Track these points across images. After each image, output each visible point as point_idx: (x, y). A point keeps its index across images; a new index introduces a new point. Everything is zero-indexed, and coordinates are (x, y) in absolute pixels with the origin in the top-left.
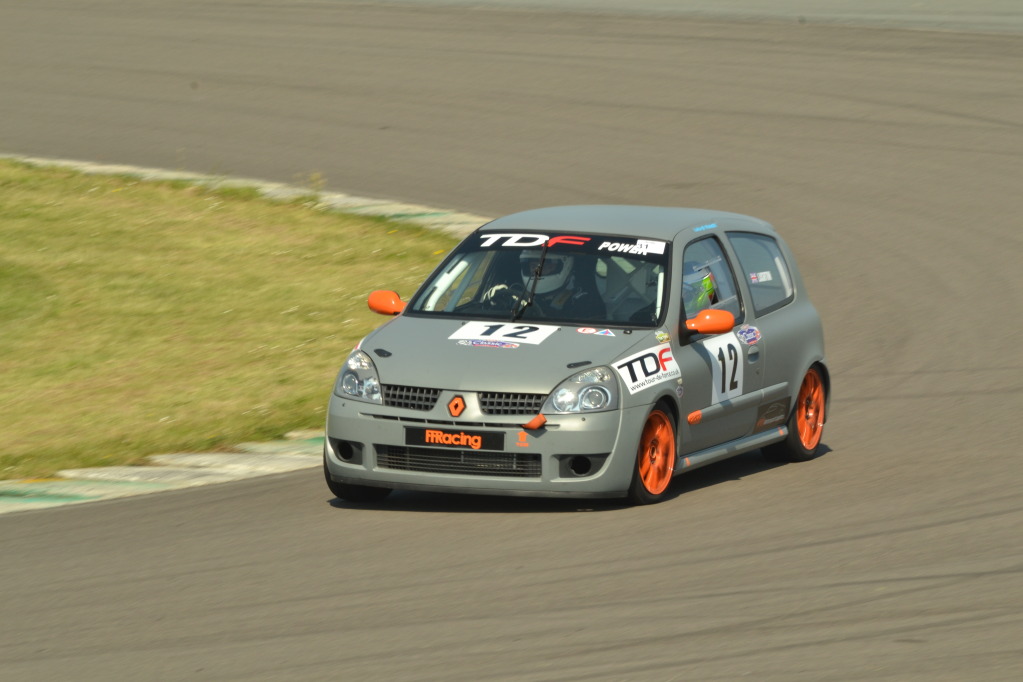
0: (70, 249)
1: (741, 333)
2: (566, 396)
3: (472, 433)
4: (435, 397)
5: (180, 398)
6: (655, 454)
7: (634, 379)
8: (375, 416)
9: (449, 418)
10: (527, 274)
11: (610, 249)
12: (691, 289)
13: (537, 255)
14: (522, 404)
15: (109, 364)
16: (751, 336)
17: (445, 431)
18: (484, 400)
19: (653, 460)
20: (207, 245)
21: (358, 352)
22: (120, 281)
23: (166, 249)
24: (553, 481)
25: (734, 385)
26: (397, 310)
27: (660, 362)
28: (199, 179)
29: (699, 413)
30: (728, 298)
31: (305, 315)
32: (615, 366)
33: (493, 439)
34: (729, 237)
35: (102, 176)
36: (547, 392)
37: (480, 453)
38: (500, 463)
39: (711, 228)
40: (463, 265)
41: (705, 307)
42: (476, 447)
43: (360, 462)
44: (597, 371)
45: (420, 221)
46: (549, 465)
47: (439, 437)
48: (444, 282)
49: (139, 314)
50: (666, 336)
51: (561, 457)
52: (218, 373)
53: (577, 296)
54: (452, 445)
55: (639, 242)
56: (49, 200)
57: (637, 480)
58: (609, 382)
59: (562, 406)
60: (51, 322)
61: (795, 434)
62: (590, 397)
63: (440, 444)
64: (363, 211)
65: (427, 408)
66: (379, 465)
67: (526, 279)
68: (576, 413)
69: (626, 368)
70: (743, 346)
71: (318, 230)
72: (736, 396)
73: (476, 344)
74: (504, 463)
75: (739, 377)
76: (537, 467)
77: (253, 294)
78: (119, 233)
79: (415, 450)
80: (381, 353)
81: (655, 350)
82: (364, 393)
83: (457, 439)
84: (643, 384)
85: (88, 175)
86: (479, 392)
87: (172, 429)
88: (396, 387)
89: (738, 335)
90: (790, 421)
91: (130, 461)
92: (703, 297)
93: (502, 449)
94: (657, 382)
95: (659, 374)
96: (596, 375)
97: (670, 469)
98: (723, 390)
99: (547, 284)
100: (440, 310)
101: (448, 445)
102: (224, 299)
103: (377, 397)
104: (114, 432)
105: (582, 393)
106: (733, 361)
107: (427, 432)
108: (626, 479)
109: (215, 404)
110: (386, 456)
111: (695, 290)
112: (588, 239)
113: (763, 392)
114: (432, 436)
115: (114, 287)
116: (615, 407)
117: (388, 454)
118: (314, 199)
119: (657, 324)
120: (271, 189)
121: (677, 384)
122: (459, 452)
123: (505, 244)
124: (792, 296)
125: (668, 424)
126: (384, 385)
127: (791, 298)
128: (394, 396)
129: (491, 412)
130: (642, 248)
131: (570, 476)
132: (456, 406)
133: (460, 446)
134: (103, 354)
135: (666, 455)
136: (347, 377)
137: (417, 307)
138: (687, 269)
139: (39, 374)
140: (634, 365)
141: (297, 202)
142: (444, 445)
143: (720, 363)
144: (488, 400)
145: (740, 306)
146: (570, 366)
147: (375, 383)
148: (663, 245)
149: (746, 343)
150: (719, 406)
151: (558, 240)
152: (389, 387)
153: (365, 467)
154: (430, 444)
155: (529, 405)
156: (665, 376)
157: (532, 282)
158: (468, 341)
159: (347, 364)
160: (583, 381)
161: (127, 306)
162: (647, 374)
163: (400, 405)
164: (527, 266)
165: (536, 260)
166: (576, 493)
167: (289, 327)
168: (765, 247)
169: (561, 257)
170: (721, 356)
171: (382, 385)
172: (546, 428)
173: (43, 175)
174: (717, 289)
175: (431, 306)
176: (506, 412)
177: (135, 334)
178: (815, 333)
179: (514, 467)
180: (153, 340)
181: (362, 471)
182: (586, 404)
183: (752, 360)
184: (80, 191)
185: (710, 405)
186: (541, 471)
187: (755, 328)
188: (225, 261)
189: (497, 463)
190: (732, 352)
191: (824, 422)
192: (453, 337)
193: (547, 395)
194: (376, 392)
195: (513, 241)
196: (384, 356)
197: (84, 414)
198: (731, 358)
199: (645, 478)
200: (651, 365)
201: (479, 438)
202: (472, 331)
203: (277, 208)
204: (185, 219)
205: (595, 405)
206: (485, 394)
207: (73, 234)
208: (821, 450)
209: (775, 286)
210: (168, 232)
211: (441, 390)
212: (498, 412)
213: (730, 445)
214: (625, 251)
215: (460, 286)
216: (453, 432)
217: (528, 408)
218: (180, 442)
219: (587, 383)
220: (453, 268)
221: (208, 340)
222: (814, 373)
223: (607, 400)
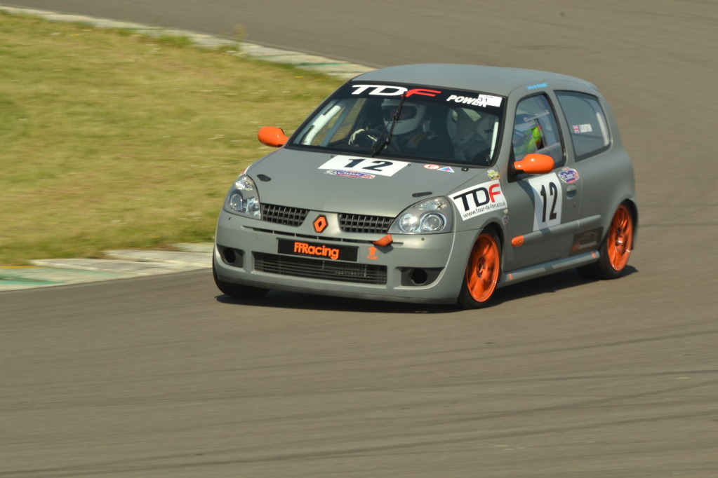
0: (37, 81)
1: (562, 174)
2: (412, 219)
3: (332, 247)
4: (303, 215)
5: (129, 205)
6: (482, 269)
7: (467, 208)
8: (255, 229)
9: (314, 233)
10: (388, 119)
11: (457, 101)
12: (522, 135)
13: (397, 104)
14: (373, 225)
15: (71, 175)
16: (570, 176)
17: (310, 244)
18: (343, 220)
19: (479, 274)
20: (147, 82)
21: (244, 176)
22: (77, 109)
23: (114, 85)
24: (395, 288)
25: (553, 216)
26: (281, 143)
27: (489, 195)
28: (142, 29)
29: (522, 237)
30: (553, 145)
31: (228, 141)
32: (451, 197)
33: (349, 252)
34: (557, 95)
35: (63, 23)
36: (394, 216)
37: (338, 262)
38: (354, 271)
39: (542, 86)
40: (336, 108)
41: (533, 152)
42: (335, 258)
43: (241, 266)
44: (436, 200)
45: (321, 69)
46: (393, 276)
47: (305, 248)
48: (320, 122)
49: (94, 136)
50: (496, 174)
51: (403, 269)
52: (158, 186)
53: (430, 138)
54: (315, 255)
55: (480, 96)
56: (20, 41)
57: (465, 290)
58: (446, 209)
59: (407, 226)
60: (24, 140)
61: (605, 257)
62: (429, 221)
63: (305, 254)
64: (274, 60)
65: (297, 224)
66: (256, 269)
67: (386, 123)
68: (418, 234)
69: (461, 199)
70: (563, 184)
71: (239, 74)
72: (554, 225)
73: (340, 173)
74: (357, 272)
75: (558, 210)
76: (383, 277)
77: (186, 123)
78: (77, 70)
79: (285, 258)
80: (263, 178)
81: (487, 185)
82: (247, 210)
83: (319, 251)
84: (474, 213)
85: (51, 22)
86: (339, 214)
87: (123, 230)
88: (272, 206)
89: (559, 175)
90: (602, 247)
91: (89, 255)
92: (532, 143)
93: (356, 260)
94: (486, 211)
95: (488, 204)
96: (435, 203)
97: (495, 282)
98: (544, 220)
99: (402, 127)
100: (316, 145)
101: (312, 255)
102: (162, 126)
103: (257, 213)
104: (75, 231)
105: (423, 218)
106: (553, 196)
107: (296, 244)
108: (455, 289)
109: (157, 210)
110: (262, 262)
111: (526, 136)
112: (439, 92)
113: (578, 222)
114: (300, 248)
115: (75, 114)
116: (450, 230)
117: (263, 260)
118: (235, 49)
119: (490, 164)
120: (200, 39)
121: (504, 214)
122: (322, 261)
123: (371, 93)
124: (609, 146)
125: (494, 244)
126: (263, 204)
127: (608, 147)
128: (271, 213)
129: (348, 230)
130: (484, 101)
131: (410, 284)
132: (320, 224)
133: (321, 256)
134: (66, 167)
135: (491, 269)
136: (234, 196)
137: (297, 141)
138: (518, 120)
139: (15, 181)
140: (467, 196)
141: (222, 50)
142: (308, 255)
143: (542, 198)
144: (346, 220)
145: (563, 153)
146: (414, 195)
147: (255, 202)
148: (500, 99)
149: (565, 182)
150: (540, 232)
151: (415, 91)
152: (267, 206)
153: (245, 270)
154: (297, 253)
155: (379, 225)
156: (493, 206)
157: (390, 125)
158: (334, 171)
159: (234, 185)
160: (425, 207)
161: (85, 129)
162: (478, 204)
163: (275, 221)
164: (387, 113)
165: (396, 107)
166: (414, 299)
167: (215, 151)
168: (589, 104)
169: (415, 105)
170: (543, 192)
171: (261, 204)
172: (392, 245)
173: (15, 20)
174: (544, 137)
175: (308, 141)
176: (360, 231)
177: (92, 152)
178: (628, 175)
179: (365, 275)
180: (106, 157)
181: (241, 273)
182: (426, 227)
183: (569, 197)
184: (45, 34)
185: (532, 231)
186: (386, 280)
187: (574, 170)
188: (163, 96)
189: (351, 271)
190: (553, 189)
191: (632, 248)
192: (322, 167)
193: (395, 218)
194: (257, 210)
195: (378, 91)
196: (265, 180)
197: (50, 215)
198: (551, 194)
199: (472, 289)
200: (481, 197)
201: (337, 251)
202: (338, 163)
203: (204, 54)
204: (129, 60)
205: (433, 228)
206: (344, 215)
207: (40, 69)
208: (628, 270)
209: (595, 136)
210: (116, 71)
211: (309, 210)
212: (354, 230)
213: (548, 265)
214: (468, 103)
215: (334, 125)
216: (316, 245)
217: (378, 228)
218: (128, 241)
219: (428, 209)
220: (328, 110)
221: (149, 160)
222: (625, 209)
223: (443, 224)
